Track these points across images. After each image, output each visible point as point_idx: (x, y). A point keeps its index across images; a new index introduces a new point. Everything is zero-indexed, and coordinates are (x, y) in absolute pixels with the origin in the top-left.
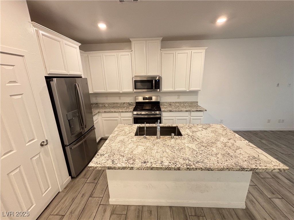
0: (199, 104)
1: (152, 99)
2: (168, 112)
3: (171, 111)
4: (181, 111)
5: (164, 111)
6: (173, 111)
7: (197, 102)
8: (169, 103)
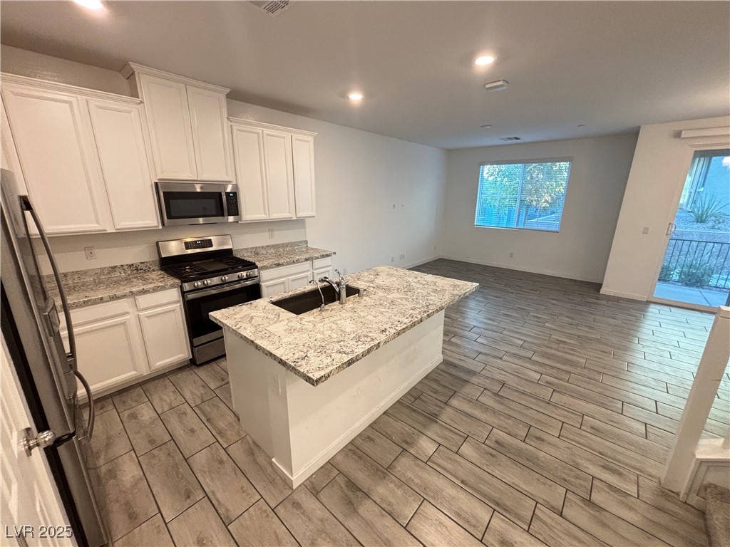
0: (310, 245)
1: (211, 246)
2: (273, 268)
3: (278, 265)
4: (298, 261)
5: (265, 268)
6: (282, 265)
7: (306, 242)
8: (254, 250)
